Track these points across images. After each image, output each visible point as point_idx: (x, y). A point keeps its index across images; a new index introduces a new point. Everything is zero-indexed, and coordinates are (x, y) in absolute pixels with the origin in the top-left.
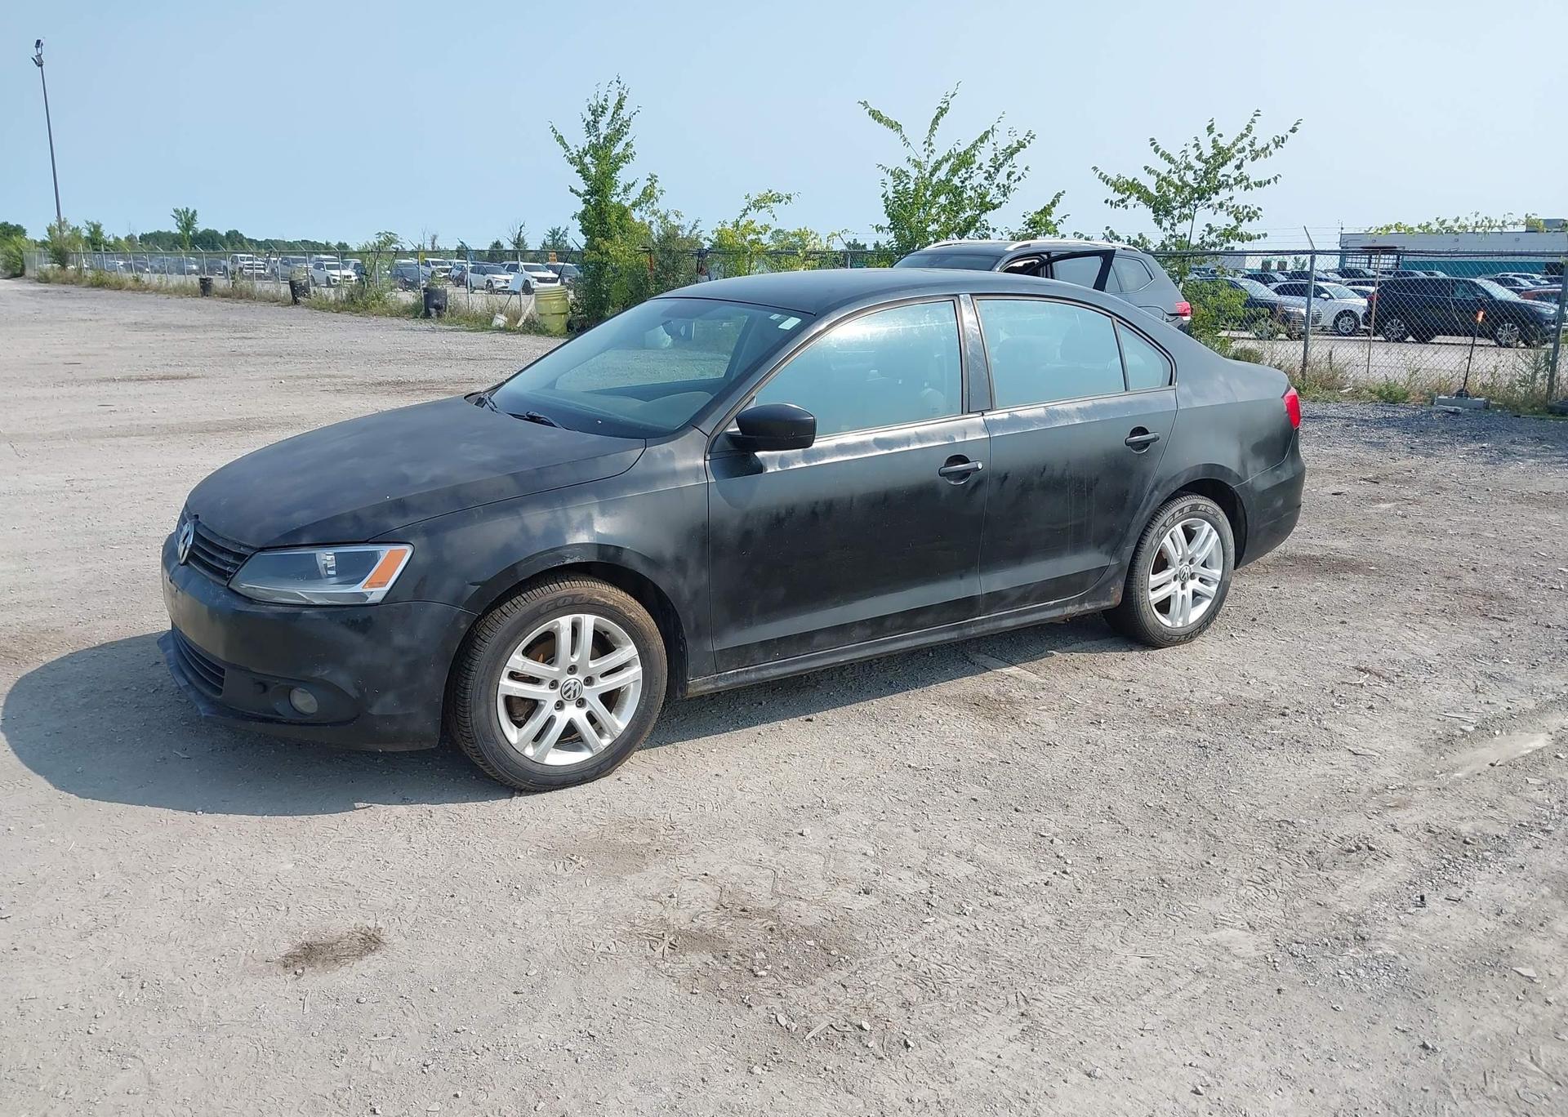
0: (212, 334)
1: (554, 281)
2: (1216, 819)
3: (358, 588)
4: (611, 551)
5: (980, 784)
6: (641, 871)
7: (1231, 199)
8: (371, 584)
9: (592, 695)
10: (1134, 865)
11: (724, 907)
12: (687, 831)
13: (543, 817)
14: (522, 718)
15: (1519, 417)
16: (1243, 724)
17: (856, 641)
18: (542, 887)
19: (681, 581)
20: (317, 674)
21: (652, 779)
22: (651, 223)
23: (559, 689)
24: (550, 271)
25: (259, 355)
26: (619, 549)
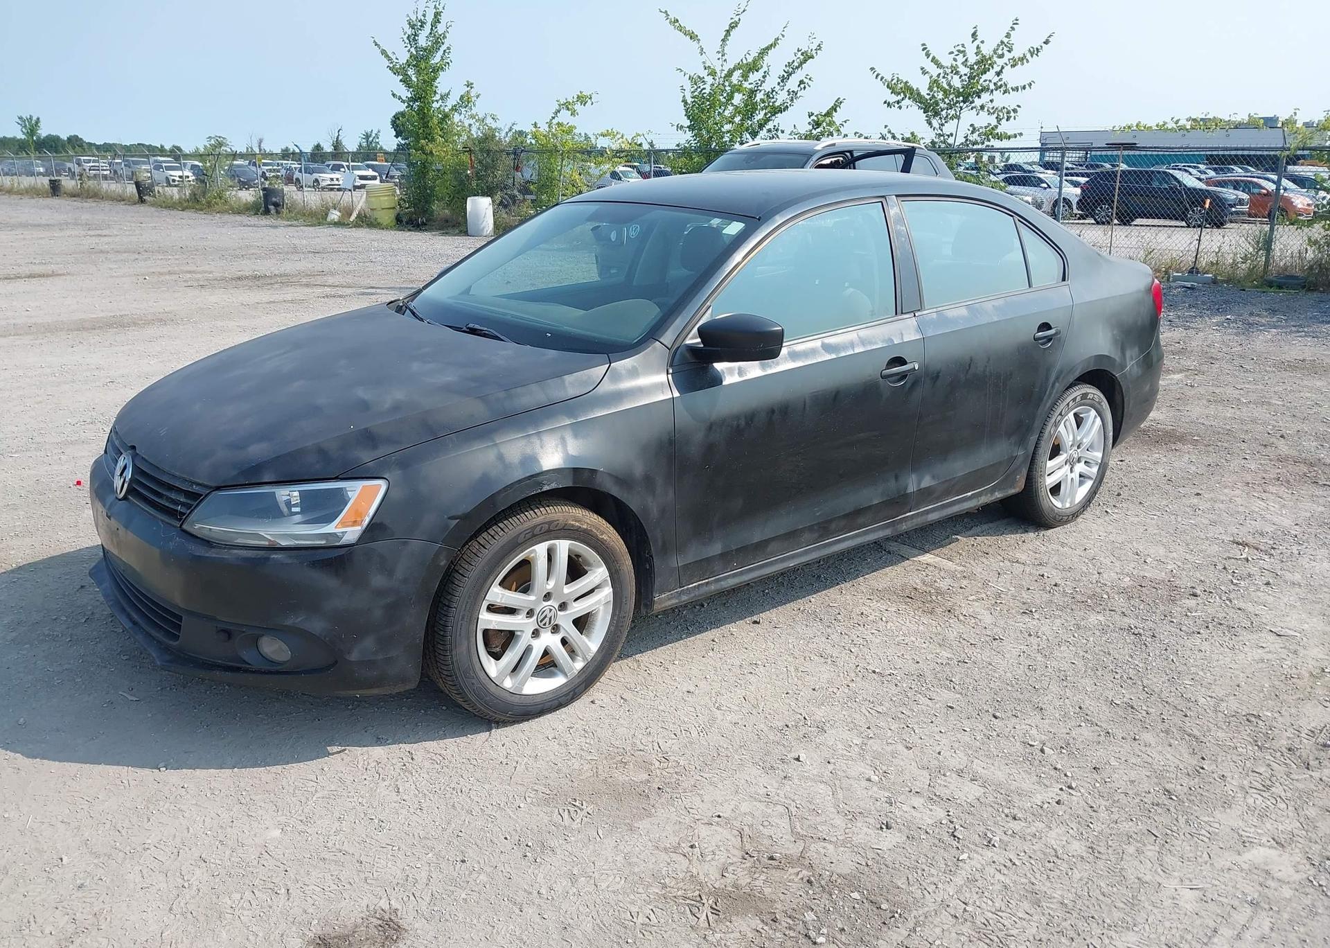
0: (68, 233)
1: (374, 178)
2: (1186, 716)
3: (330, 528)
4: (586, 474)
5: (949, 689)
6: (650, 815)
7: (992, 101)
8: (344, 524)
9: (565, 621)
10: (1133, 775)
11: (750, 856)
12: (682, 763)
13: (529, 753)
14: (498, 649)
15: (1244, 290)
16: (1162, 608)
17: (804, 545)
18: (553, 843)
19: (650, 499)
20: (289, 622)
21: (625, 700)
22: (470, 125)
23: (535, 617)
24: (370, 170)
25: (117, 252)
26: (593, 471)
